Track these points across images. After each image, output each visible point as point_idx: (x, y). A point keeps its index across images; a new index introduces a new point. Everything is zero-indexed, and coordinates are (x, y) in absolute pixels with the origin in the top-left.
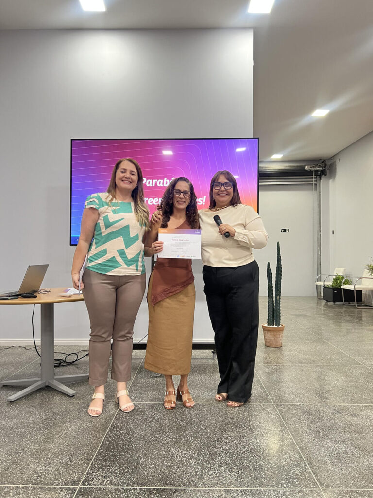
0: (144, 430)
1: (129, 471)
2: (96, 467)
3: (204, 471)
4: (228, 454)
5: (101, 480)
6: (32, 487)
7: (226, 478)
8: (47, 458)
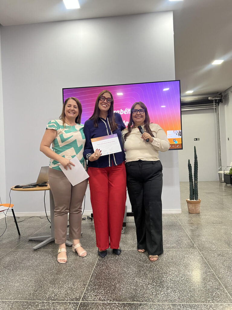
0: (117, 266)
1: (110, 292)
2: (89, 290)
3: (157, 292)
4: (172, 281)
5: (93, 298)
6: (52, 302)
7: (172, 297)
8: (59, 284)
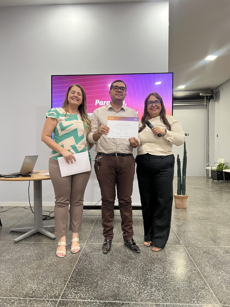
1: (91, 289)
2: (70, 287)
3: (141, 291)
4: (156, 279)
5: (73, 295)
6: (29, 299)
8: (39, 280)
